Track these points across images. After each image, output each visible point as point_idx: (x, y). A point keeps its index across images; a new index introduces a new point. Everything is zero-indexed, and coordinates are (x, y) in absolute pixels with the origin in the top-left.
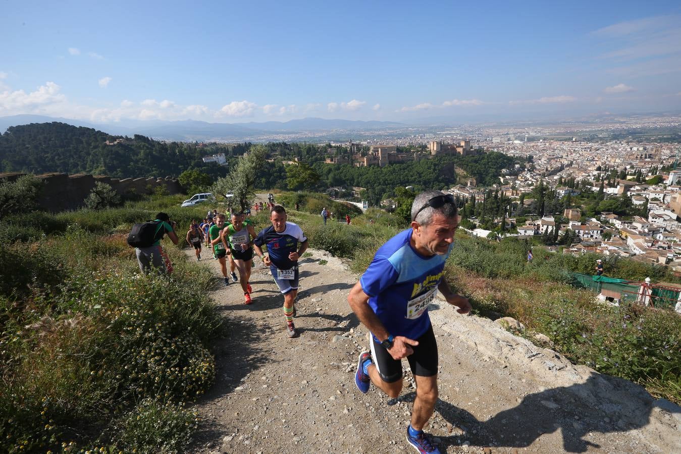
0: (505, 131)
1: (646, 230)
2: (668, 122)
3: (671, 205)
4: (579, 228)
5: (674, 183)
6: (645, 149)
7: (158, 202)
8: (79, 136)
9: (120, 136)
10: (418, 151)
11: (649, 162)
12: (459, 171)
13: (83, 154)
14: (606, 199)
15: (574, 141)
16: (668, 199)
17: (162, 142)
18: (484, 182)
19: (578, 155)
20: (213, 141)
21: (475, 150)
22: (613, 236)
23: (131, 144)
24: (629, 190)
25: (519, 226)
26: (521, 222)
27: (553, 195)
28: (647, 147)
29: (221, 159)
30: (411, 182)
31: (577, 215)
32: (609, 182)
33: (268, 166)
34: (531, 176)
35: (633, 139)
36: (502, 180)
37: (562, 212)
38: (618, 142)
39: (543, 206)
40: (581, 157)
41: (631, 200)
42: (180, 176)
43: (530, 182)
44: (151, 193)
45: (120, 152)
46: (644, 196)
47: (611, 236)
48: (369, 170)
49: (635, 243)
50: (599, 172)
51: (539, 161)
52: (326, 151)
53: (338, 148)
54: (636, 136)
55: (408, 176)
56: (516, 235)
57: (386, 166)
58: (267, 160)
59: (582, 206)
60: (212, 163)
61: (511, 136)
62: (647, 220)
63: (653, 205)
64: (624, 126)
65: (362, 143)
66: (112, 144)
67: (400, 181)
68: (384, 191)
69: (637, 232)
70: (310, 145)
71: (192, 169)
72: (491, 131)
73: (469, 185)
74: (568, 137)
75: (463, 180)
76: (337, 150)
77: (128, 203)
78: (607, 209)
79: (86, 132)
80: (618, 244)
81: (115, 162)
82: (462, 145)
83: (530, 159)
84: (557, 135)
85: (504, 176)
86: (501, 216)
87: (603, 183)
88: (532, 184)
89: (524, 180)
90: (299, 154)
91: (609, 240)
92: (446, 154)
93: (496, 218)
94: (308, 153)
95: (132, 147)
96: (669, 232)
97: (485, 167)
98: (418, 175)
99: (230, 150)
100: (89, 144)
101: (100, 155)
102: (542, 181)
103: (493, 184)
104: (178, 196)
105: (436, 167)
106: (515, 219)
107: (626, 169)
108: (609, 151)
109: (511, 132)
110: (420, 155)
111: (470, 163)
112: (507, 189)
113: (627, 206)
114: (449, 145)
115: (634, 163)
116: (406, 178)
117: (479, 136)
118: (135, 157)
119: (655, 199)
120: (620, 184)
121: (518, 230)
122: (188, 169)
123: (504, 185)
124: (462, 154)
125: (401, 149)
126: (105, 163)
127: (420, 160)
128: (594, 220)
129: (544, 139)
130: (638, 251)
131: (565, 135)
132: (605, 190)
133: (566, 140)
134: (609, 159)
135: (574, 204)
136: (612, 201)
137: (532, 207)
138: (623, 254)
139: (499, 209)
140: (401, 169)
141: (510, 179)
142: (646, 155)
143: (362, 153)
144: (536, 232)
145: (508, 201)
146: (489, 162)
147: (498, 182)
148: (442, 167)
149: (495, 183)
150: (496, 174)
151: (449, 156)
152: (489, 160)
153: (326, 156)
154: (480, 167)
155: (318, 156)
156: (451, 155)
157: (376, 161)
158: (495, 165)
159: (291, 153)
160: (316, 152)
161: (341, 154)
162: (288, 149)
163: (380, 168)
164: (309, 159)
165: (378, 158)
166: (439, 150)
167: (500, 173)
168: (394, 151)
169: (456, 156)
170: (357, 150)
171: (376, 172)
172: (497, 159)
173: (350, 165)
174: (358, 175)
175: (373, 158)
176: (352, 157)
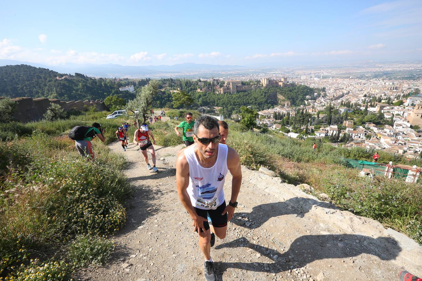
0: (309, 72)
1: (392, 134)
2: (408, 67)
3: (407, 119)
4: (352, 132)
5: (410, 105)
6: (393, 84)
7: (92, 116)
8: (39, 74)
9: (65, 74)
11: (395, 92)
12: (280, 97)
13: (42, 85)
14: (369, 115)
15: (350, 79)
16: (406, 114)
17: (93, 77)
18: (295, 103)
19: (353, 87)
20: (126, 77)
21: (290, 84)
22: (372, 137)
23: (73, 79)
24: (383, 109)
25: (316, 131)
26: (317, 128)
27: (337, 112)
28: (395, 82)
29: (131, 89)
30: (250, 104)
31: (351, 124)
32: (371, 104)
33: (161, 93)
34: (324, 100)
35: (387, 78)
36: (306, 102)
37: (342, 123)
38: (377, 79)
39: (331, 119)
40: (355, 88)
41: (383, 115)
42: (105, 100)
43: (323, 104)
44: (87, 110)
45: (66, 84)
46: (392, 112)
47: (371, 137)
48: (224, 96)
49: (385, 141)
50: (365, 98)
51: (329, 91)
52: (197, 84)
53: (205, 82)
54: (388, 75)
55: (248, 100)
56: (314, 136)
57: (235, 93)
58: (160, 90)
59: (354, 118)
60: (125, 91)
61: (313, 75)
62: (393, 127)
63: (396, 118)
64: (381, 70)
65: (220, 79)
66: (61, 79)
67: (244, 103)
68: (233, 109)
69: (387, 135)
70: (187, 80)
71: (113, 95)
72: (300, 72)
73: (286, 105)
74: (347, 76)
75: (282, 103)
77: (72, 117)
78: (369, 121)
79: (44, 71)
80: (375, 142)
81: (63, 91)
82: (282, 80)
83: (324, 90)
84: (340, 75)
85: (307, 100)
86: (305, 125)
87: (367, 105)
88: (324, 105)
89: (320, 103)
90: (181, 86)
91: (370, 140)
92: (272, 86)
93: (302, 126)
94: (186, 85)
95: (74, 81)
96: (405, 135)
97: (296, 94)
98: (255, 99)
99: (137, 83)
100: (46, 79)
101: (53, 86)
102: (330, 103)
103: (301, 105)
104: (104, 112)
105: (266, 94)
106: (314, 127)
107: (381, 96)
108: (371, 85)
109: (312, 72)
110: (256, 86)
111: (287, 92)
112: (309, 108)
113: (381, 119)
114: (274, 80)
115: (386, 93)
116: (247, 101)
117: (292, 75)
118: (76, 87)
119: (398, 115)
120: (377, 105)
121: (315, 133)
122: (110, 95)
123: (308, 106)
124: (282, 86)
125: (244, 83)
126: (56, 91)
127: (256, 90)
128: (361, 127)
129: (333, 77)
130: (387, 146)
131: (345, 75)
132: (368, 109)
133: (345, 78)
134: (371, 90)
135: (349, 118)
136: (372, 116)
137: (324, 119)
138: (377, 148)
139: (304, 120)
140: (244, 96)
141: (311, 102)
142: (394, 87)
143: (220, 85)
144: (326, 135)
145: (310, 115)
146: (298, 92)
147: (304, 104)
148: (270, 94)
149: (302, 104)
150: (303, 99)
151: (274, 87)
152: (299, 90)
153: (197, 87)
154: (293, 94)
155: (192, 87)
156: (275, 87)
157: (229, 91)
158: (302, 93)
159: (175, 85)
160: (191, 84)
161: (207, 86)
162: (174, 83)
163: (231, 95)
164: (187, 89)
165: (230, 88)
166: (268, 83)
167: (305, 98)
168: (240, 84)
169: (279, 88)
170: (217, 84)
171: (228, 97)
172: (303, 89)
173: (213, 93)
174: (217, 99)
175: (227, 89)
176: (214, 88)
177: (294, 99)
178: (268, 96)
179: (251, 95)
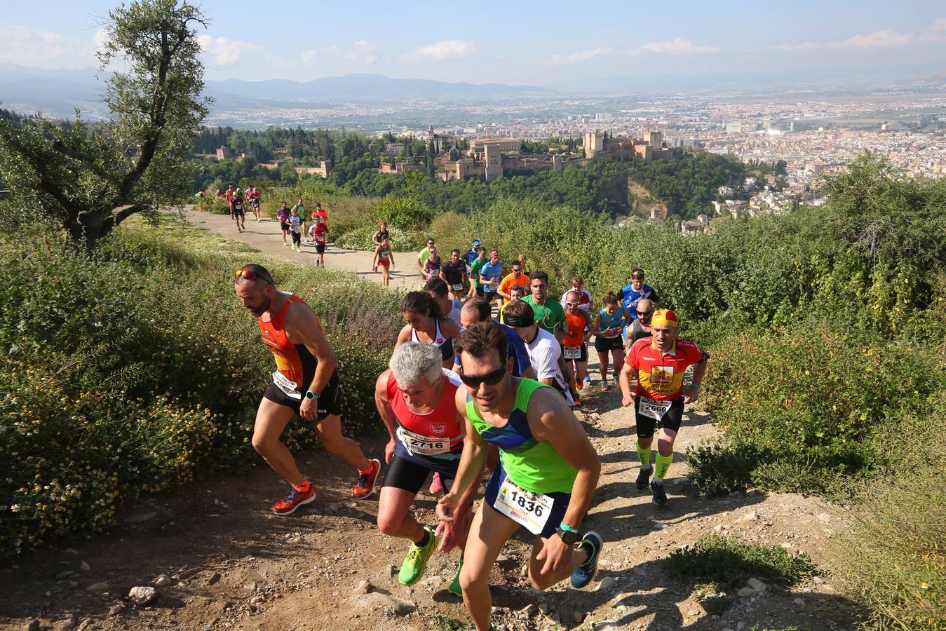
10: (561, 152)
12: (637, 190)
18: (682, 211)
21: (670, 150)
34: (774, 201)
36: (718, 207)
48: (464, 188)
51: (799, 171)
52: (383, 149)
53: (407, 142)
57: (498, 179)
58: (263, 165)
61: (766, 120)
65: (453, 133)
70: (352, 135)
73: (653, 216)
76: (405, 147)
82: (645, 140)
85: (722, 200)
89: (759, 208)
92: (614, 158)
94: (347, 152)
97: (687, 183)
98: (557, 198)
103: (697, 214)
105: (594, 182)
110: (564, 157)
111: (659, 174)
114: (620, 139)
124: (644, 156)
125: (529, 147)
127: (563, 170)
140: (526, 186)
141: (732, 207)
143: (452, 153)
146: (694, 174)
147: (709, 211)
148: (604, 183)
149: (704, 213)
150: (707, 196)
151: (618, 161)
152: (696, 169)
153: (382, 159)
154: (678, 183)
155: (366, 158)
156: (622, 160)
157: (479, 171)
158: (706, 179)
159: (313, 152)
160: (364, 150)
161: (412, 155)
162: (308, 144)
163: (487, 184)
164: (350, 164)
165: (482, 163)
166: (601, 148)
167: (715, 194)
168: (515, 150)
169: (633, 162)
170: (443, 148)
171: (477, 191)
172: (711, 167)
173: (429, 178)
174: (443, 196)
175: (472, 164)
176: (433, 162)
177: (679, 196)
178: (599, 188)
179: (549, 185)
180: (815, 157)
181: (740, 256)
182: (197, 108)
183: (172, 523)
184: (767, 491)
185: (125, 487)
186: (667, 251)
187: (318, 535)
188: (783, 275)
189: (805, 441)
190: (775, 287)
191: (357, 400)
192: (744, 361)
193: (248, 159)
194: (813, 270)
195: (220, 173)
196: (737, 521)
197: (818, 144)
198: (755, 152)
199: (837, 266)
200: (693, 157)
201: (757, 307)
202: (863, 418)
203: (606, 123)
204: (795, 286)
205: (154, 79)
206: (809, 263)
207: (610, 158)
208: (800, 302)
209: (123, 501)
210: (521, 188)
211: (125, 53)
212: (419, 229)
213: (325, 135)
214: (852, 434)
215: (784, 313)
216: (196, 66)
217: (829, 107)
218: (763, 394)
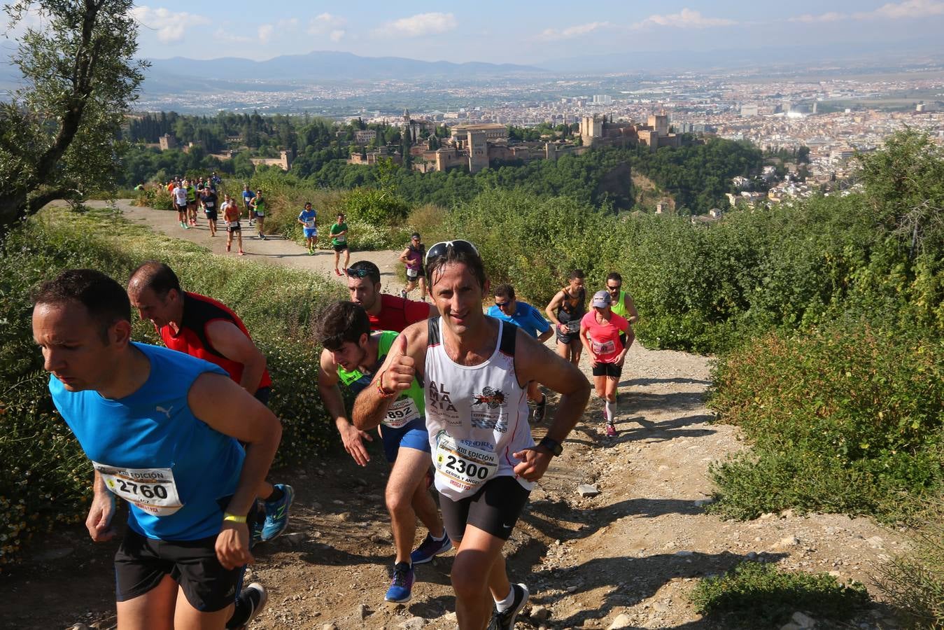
0: (774, 88)
10: (555, 138)
12: (642, 182)
15: (918, 112)
18: (693, 204)
21: (677, 135)
34: (796, 192)
36: (732, 200)
48: (445, 180)
51: (824, 158)
52: (352, 137)
53: (379, 128)
57: (484, 170)
58: (214, 156)
65: (432, 119)
70: (316, 121)
73: (659, 211)
75: (647, 201)
76: (377, 134)
82: (649, 125)
83: (803, 154)
85: (737, 192)
89: (779, 200)
92: (614, 145)
94: (310, 141)
97: (698, 173)
98: (551, 190)
103: (710, 209)
105: (592, 172)
110: (559, 145)
111: (665, 163)
114: (621, 124)
124: (649, 143)
125: (519, 134)
127: (557, 159)
140: (515, 179)
141: (749, 199)
143: (430, 142)
146: (705, 162)
147: (723, 204)
148: (604, 174)
149: (715, 206)
150: (720, 188)
151: (619, 149)
152: (708, 158)
153: (351, 148)
154: (686, 173)
155: (333, 147)
156: (624, 148)
157: (462, 161)
158: (719, 168)
159: (272, 140)
160: (329, 139)
161: (385, 144)
162: (266, 131)
163: (471, 176)
164: (315, 153)
165: (465, 152)
166: (600, 135)
167: (730, 186)
168: (503, 137)
169: (636, 150)
170: (420, 136)
171: (460, 185)
172: (725, 154)
173: (405, 169)
174: (422, 190)
175: (454, 154)
176: (409, 152)
177: (688, 187)
179: (541, 177)
180: (842, 142)
181: (762, 248)
182: (129, 73)
183: (93, 561)
184: (806, 512)
185: (34, 517)
186: (679, 243)
187: (274, 571)
188: (812, 269)
189: (847, 454)
190: (803, 283)
191: (322, 413)
192: (772, 364)
193: (197, 149)
194: (846, 262)
195: (163, 165)
196: (773, 546)
197: (845, 128)
198: (773, 137)
199: (873, 258)
200: (704, 143)
201: (783, 306)
202: (916, 426)
203: (606, 106)
204: (826, 281)
205: (76, 38)
206: (842, 254)
207: (610, 146)
208: (833, 299)
209: (31, 535)
210: (510, 181)
211: (40, 7)
212: (394, 224)
213: (286, 121)
214: (901, 445)
215: (814, 311)
216: (128, 24)
217: (857, 85)
218: (796, 402)
